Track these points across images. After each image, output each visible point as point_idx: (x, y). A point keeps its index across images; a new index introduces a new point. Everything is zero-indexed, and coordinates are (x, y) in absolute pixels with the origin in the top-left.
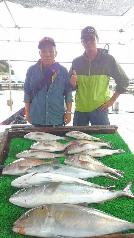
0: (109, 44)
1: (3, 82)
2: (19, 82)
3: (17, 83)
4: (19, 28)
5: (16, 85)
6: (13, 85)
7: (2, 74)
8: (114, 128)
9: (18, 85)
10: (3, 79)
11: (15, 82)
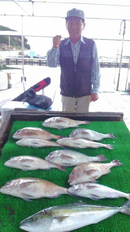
0: (126, 20)
1: (19, 57)
2: (34, 57)
3: (32, 58)
4: (33, 2)
5: (31, 61)
6: (29, 60)
7: (18, 48)
8: (119, 116)
9: (33, 61)
10: (19, 54)
11: (30, 58)
